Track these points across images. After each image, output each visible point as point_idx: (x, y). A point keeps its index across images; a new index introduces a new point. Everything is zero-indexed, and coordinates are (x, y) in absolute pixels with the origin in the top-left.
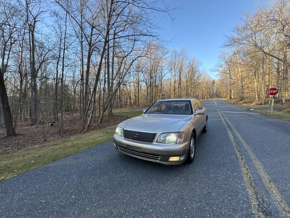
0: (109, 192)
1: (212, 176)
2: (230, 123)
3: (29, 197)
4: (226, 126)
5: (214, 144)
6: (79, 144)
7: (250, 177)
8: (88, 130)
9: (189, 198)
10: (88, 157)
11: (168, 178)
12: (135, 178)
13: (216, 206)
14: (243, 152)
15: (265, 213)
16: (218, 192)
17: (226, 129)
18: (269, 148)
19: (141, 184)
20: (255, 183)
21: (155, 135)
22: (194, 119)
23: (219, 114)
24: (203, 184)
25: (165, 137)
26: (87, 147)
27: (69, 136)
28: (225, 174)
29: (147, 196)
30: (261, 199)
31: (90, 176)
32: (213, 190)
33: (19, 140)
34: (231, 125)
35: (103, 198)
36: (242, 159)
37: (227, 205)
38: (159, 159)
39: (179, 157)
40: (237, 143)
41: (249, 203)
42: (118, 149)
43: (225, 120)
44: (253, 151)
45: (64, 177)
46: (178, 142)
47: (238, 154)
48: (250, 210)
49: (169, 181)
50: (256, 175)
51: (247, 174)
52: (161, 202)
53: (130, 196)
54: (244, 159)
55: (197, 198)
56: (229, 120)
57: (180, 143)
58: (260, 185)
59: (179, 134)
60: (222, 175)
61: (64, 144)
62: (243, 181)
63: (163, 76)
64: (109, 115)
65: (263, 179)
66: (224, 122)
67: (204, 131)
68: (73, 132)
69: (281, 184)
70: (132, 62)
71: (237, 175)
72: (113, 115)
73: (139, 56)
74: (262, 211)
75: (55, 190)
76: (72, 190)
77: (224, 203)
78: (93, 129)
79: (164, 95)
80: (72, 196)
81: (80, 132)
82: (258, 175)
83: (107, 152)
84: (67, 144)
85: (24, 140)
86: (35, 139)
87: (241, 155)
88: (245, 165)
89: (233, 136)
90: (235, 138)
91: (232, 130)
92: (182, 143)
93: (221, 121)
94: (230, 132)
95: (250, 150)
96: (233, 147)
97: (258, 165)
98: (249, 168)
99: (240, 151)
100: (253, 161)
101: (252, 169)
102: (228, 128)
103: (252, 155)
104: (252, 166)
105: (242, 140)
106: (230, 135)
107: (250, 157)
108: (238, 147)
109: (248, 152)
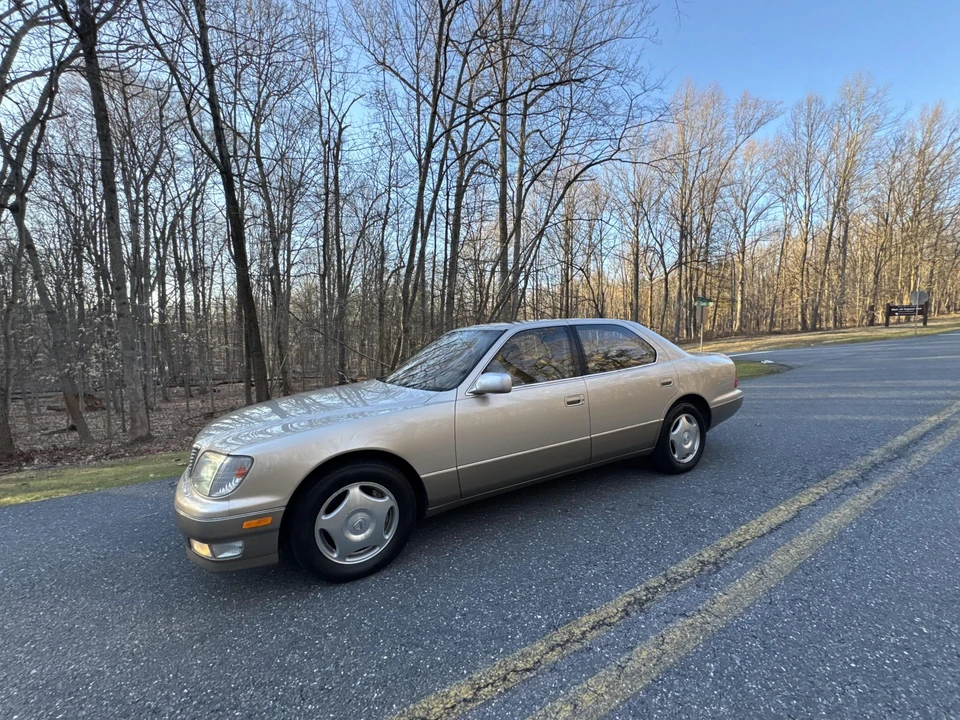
14: (646, 615)
36: (554, 647)
39: (207, 545)
47: (599, 615)
54: (577, 648)
88: (505, 679)
89: (790, 516)
90: (780, 531)
91: (848, 488)
92: (227, 498)
93: (897, 429)
94: (818, 494)
95: (717, 617)
96: (655, 574)
97: (576, 706)
98: (488, 703)
99: (646, 601)
100: (586, 679)
101: (497, 709)
102: (848, 474)
103: (667, 643)
104: (533, 697)
105: (791, 551)
106: (780, 510)
107: (623, 652)
108: (684, 579)
109: (680, 624)
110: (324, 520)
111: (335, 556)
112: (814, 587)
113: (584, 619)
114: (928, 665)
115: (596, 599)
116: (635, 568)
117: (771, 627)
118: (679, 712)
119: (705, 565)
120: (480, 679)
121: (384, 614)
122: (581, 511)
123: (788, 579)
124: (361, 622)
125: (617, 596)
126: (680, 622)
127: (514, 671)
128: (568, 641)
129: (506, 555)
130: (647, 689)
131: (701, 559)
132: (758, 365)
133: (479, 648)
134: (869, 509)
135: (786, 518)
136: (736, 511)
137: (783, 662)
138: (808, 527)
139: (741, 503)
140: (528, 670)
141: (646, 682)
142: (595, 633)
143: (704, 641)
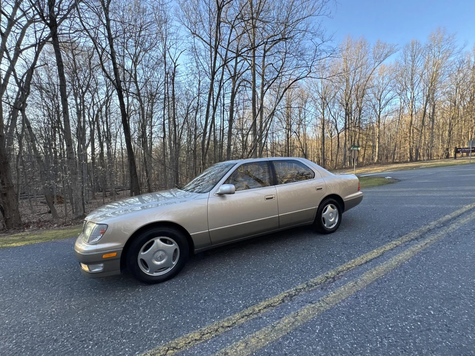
4: (430, 226)
14: (292, 302)
28: (142, 327)
34: (455, 227)
36: (246, 316)
39: (87, 265)
40: (343, 276)
43: (469, 211)
47: (269, 302)
51: (172, 349)
54: (254, 317)
60: (135, 325)
66: (450, 216)
87: (268, 307)
88: (217, 330)
89: (378, 255)
90: (371, 263)
91: (412, 242)
92: (96, 244)
93: (447, 211)
94: (395, 244)
95: (327, 304)
96: (302, 282)
97: (247, 344)
98: (206, 341)
99: (294, 295)
100: (255, 332)
101: (209, 344)
102: (414, 234)
103: (299, 316)
104: (228, 339)
105: (374, 273)
106: (374, 252)
107: (276, 320)
108: (316, 285)
109: (308, 307)
110: (142, 254)
111: (148, 271)
112: (380, 291)
113: (262, 304)
114: (429, 330)
115: (270, 294)
116: (293, 279)
117: (353, 309)
118: (297, 349)
119: (328, 279)
120: (205, 330)
121: (168, 299)
122: (274, 252)
123: (368, 286)
124: (157, 302)
125: (281, 293)
126: (308, 306)
127: (222, 327)
128: (251, 313)
129: (232, 273)
130: (283, 337)
131: (327, 276)
132: (383, 179)
133: (208, 316)
134: (420, 252)
135: (375, 256)
136: (351, 252)
137: (355, 327)
138: (386, 261)
139: (355, 248)
140: (229, 327)
141: (284, 334)
142: (265, 310)
143: (318, 315)
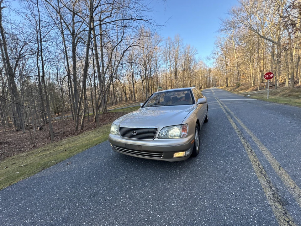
0: (109, 200)
1: (220, 168)
2: (229, 110)
3: (10, 218)
4: (226, 114)
5: (217, 134)
6: (72, 147)
7: (259, 165)
8: (82, 130)
9: (200, 195)
10: (83, 161)
11: (174, 175)
12: (138, 179)
13: (229, 201)
14: (248, 139)
15: (281, 203)
16: (229, 186)
17: (226, 117)
18: (272, 132)
19: (145, 186)
20: (265, 171)
21: (155, 130)
22: (196, 109)
23: (217, 102)
24: (213, 178)
25: (168, 131)
26: (81, 150)
27: (61, 139)
28: (234, 164)
29: (152, 199)
30: (274, 187)
31: (86, 184)
32: (224, 183)
33: (4, 149)
34: (232, 113)
35: (102, 208)
36: (248, 147)
37: (241, 199)
38: (163, 156)
39: (184, 152)
40: (240, 130)
41: (263, 193)
42: (116, 149)
43: (225, 108)
44: (257, 137)
45: (54, 188)
46: (182, 136)
47: (243, 142)
48: (265, 201)
49: (176, 179)
50: (264, 163)
51: (256, 162)
52: (169, 204)
53: (134, 202)
54: (250, 146)
55: (208, 194)
56: (228, 107)
57: (184, 136)
58: (271, 172)
59: (183, 127)
60: (231, 166)
61: (55, 149)
62: (253, 170)
63: (158, 67)
64: (104, 113)
65: (272, 166)
66: (224, 110)
67: (206, 121)
68: (65, 135)
69: (291, 169)
70: (124, 53)
71: (246, 164)
72: (109, 113)
73: (130, 45)
74: (278, 201)
75: (43, 206)
76: (64, 203)
77: (237, 197)
78: (88, 130)
79: (161, 88)
80: (64, 210)
81: (73, 134)
82: (267, 161)
83: (104, 153)
84: (58, 148)
85: (9, 148)
86: (22, 146)
87: (246, 143)
89: (234, 123)
91: (233, 118)
92: (187, 137)
93: (221, 109)
94: (231, 120)
99: (244, 138)
102: (229, 116)
105: (244, 127)
108: (241, 134)
110: (196, 139)
111: (196, 149)
115: (238, 140)
116: (233, 135)
120: (250, 154)
131: (238, 131)
138: (239, 124)
139: (225, 123)
142: (248, 143)
